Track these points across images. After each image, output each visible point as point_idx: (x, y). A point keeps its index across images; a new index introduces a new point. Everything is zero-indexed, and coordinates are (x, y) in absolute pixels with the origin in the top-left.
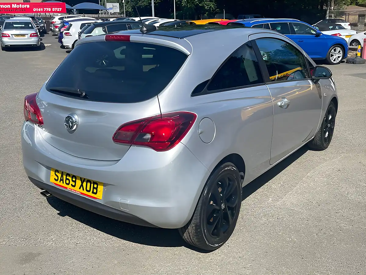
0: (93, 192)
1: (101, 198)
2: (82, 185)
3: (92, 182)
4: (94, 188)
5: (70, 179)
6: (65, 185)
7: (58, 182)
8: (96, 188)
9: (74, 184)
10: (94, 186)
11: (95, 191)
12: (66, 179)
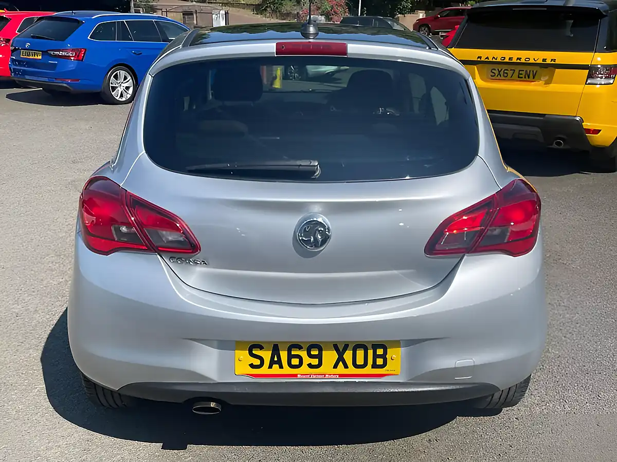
0: (375, 366)
1: (398, 371)
2: (341, 359)
3: (369, 346)
4: (375, 356)
5: (303, 354)
6: (287, 370)
7: (264, 370)
8: (384, 356)
9: (315, 362)
10: (375, 352)
11: (380, 361)
12: (290, 357)
